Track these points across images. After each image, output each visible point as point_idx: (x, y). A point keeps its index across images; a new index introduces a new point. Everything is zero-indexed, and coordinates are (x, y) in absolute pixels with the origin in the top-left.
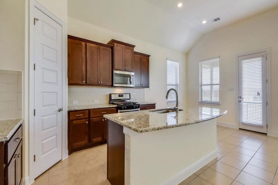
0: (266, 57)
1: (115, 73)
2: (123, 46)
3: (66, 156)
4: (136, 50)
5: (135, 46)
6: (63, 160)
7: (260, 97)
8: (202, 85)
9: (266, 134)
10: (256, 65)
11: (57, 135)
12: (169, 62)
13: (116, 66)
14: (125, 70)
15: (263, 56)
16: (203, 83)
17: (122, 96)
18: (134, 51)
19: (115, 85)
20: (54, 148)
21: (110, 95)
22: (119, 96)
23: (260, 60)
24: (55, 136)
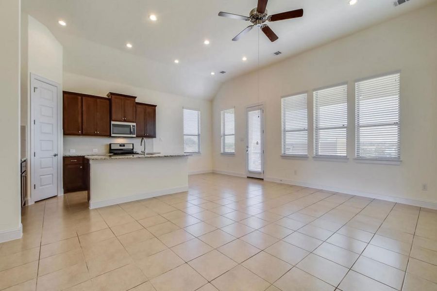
0: (263, 110)
1: (113, 124)
2: (123, 97)
3: (61, 194)
4: (137, 100)
5: (136, 97)
6: (59, 195)
8: (224, 135)
9: (263, 179)
11: (52, 174)
12: (185, 110)
13: (114, 117)
14: (125, 121)
16: (226, 134)
17: (124, 146)
18: (136, 101)
19: (112, 135)
20: (50, 184)
21: (110, 145)
22: (120, 146)
23: (259, 112)
24: (51, 175)
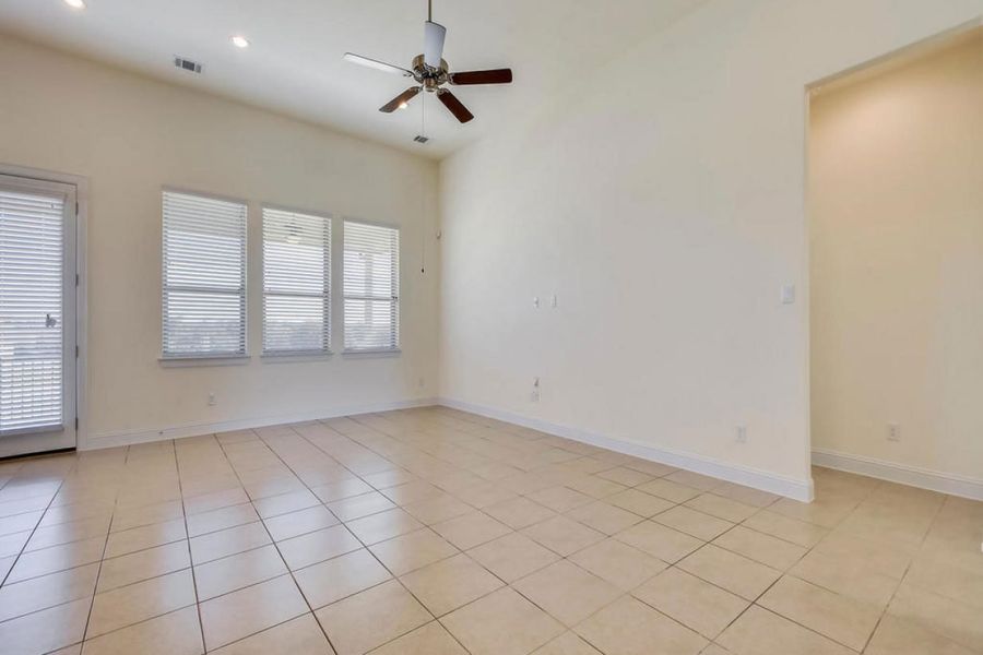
0: (77, 205)
7: (55, 331)
9: (74, 449)
10: (40, 245)
15: (65, 198)
23: (55, 207)
